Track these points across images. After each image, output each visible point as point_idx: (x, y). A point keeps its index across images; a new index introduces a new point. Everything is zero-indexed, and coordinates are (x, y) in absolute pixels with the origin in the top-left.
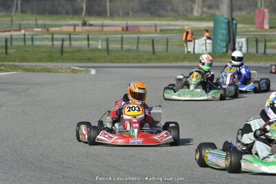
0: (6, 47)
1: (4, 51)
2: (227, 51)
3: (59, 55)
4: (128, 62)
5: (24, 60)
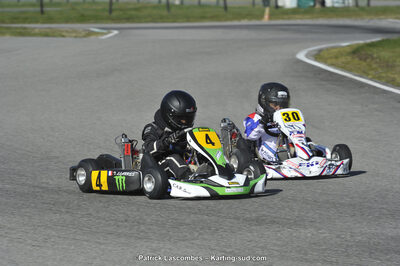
1: (38, 9)
2: (315, 5)
3: (107, 14)
5: (50, 20)
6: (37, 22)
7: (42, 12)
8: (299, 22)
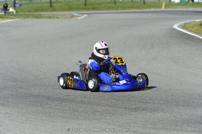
0: (51, 3)
1: (49, 4)
2: (189, 1)
3: (84, 6)
4: (117, 10)
6: (47, 11)
7: (51, 6)
8: (179, 9)
